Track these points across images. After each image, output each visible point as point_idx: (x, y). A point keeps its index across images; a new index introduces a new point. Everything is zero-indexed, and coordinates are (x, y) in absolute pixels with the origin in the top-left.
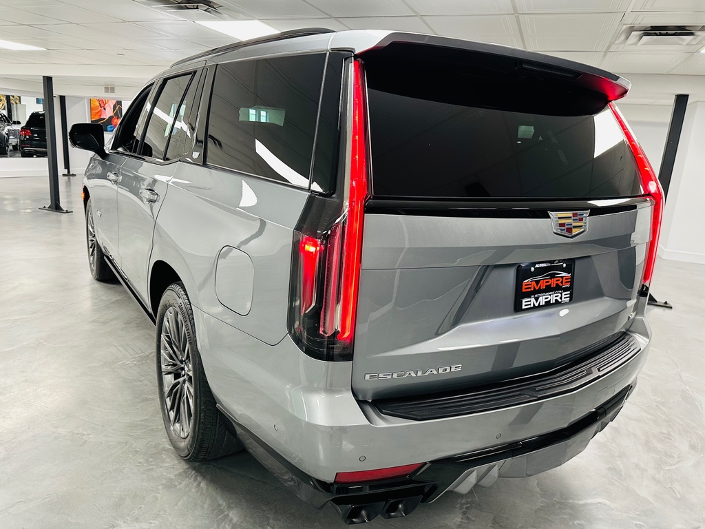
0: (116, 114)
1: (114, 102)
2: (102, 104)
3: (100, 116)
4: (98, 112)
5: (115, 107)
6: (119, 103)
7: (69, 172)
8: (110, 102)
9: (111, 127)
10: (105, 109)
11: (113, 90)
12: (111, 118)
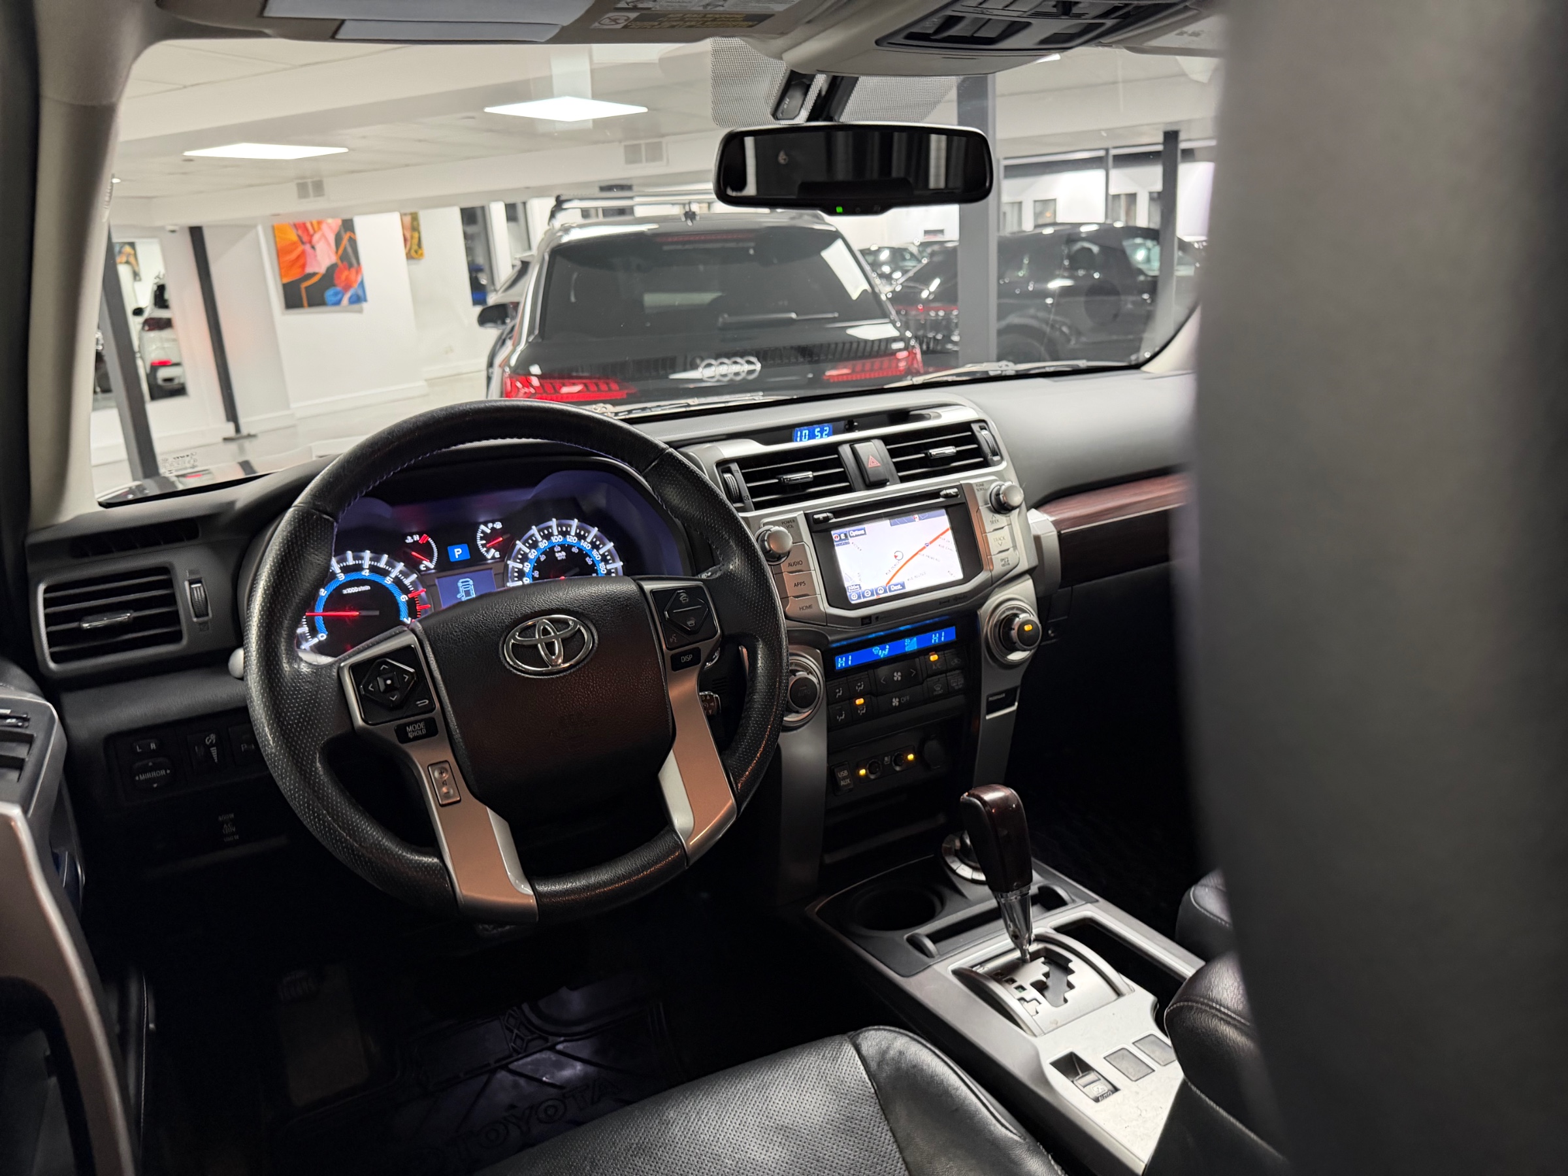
0: (344, 257)
1: (332, 225)
2: (305, 232)
3: (303, 266)
4: (298, 257)
5: (338, 239)
6: (348, 225)
7: (238, 430)
8: (324, 227)
9: (336, 294)
10: (313, 247)
11: (319, 187)
12: (332, 269)
